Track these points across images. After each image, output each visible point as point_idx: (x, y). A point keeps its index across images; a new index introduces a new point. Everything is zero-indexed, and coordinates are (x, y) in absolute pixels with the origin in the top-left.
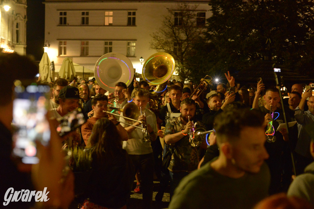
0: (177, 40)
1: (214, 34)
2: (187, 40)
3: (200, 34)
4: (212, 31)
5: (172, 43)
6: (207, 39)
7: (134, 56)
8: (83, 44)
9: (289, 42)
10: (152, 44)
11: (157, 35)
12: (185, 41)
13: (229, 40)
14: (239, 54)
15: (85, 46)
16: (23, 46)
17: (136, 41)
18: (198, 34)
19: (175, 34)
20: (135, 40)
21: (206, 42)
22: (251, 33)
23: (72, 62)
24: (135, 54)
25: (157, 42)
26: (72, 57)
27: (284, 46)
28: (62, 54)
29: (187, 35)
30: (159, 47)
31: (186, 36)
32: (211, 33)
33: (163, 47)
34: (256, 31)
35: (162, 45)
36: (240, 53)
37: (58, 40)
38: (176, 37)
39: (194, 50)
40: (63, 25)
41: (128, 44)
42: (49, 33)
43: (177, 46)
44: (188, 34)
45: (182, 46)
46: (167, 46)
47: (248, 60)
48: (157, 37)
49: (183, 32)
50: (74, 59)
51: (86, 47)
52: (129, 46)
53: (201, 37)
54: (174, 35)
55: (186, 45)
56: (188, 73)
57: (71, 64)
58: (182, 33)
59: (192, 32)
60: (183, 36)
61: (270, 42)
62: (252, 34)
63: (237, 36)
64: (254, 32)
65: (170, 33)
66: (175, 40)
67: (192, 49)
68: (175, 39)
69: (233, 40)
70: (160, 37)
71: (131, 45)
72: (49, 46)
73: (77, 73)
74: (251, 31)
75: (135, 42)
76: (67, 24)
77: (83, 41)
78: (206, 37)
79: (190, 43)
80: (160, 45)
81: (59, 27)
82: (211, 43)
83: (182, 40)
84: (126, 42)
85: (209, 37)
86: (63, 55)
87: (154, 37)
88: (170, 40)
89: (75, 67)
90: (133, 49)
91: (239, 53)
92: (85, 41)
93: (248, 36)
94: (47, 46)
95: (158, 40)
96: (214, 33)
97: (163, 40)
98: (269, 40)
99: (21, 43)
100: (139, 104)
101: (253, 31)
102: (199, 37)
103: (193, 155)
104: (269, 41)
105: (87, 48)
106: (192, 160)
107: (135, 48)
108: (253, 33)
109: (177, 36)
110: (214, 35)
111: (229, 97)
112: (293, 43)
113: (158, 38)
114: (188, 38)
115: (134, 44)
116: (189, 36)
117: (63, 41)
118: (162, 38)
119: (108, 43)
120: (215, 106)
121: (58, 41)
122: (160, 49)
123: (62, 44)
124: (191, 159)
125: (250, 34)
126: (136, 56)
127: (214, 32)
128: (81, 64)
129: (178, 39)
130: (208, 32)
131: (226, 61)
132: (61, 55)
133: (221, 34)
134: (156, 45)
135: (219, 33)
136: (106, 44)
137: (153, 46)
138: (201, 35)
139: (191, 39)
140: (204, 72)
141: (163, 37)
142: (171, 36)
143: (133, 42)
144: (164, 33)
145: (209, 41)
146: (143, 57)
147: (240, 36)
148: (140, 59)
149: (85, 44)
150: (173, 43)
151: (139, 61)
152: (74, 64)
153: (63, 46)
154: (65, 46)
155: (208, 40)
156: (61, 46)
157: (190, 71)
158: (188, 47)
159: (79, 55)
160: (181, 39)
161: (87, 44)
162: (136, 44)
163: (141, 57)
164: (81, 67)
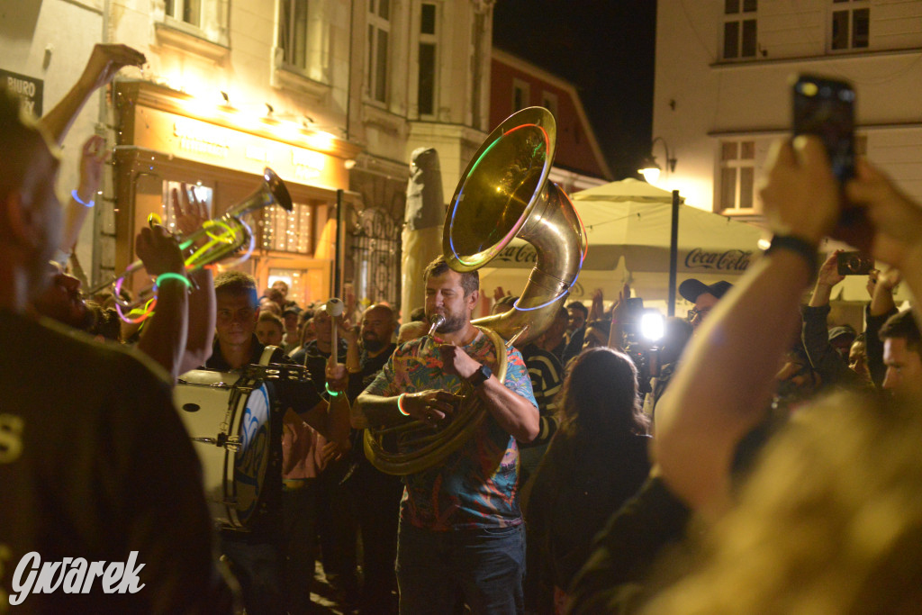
16: (457, 133)
28: (732, 206)
37: (713, 133)
40: (740, 58)
42: (673, 105)
72: (672, 164)
76: (759, 55)
81: (717, 70)
86: (737, 210)
94: (657, 166)
99: (442, 117)
117: (739, 139)
121: (716, 141)
123: (734, 157)
132: (729, 211)
153: (737, 164)
154: (747, 163)
156: (731, 164)
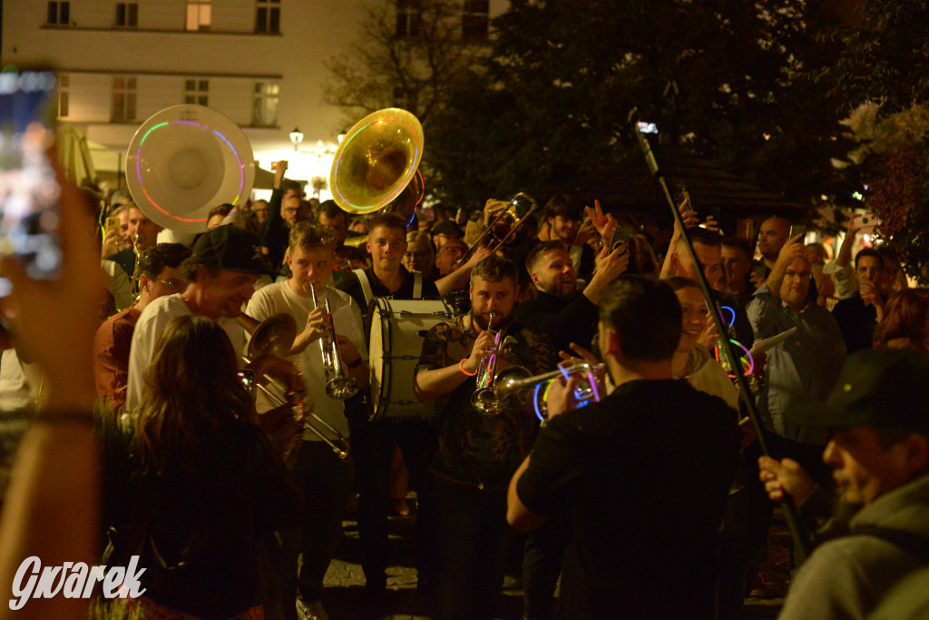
0: (404, 82)
1: (513, 64)
2: (433, 81)
3: (471, 62)
4: (508, 56)
5: (387, 90)
6: (491, 78)
7: (274, 126)
8: (118, 84)
9: (732, 93)
10: (329, 91)
11: (343, 62)
12: (426, 83)
13: (557, 82)
14: (584, 125)
15: (126, 91)
17: (278, 80)
18: (465, 63)
19: (397, 61)
20: (276, 77)
21: (490, 87)
22: (620, 64)
23: (84, 139)
24: (275, 121)
25: (344, 83)
26: (85, 124)
27: (715, 105)
29: (434, 67)
30: (349, 100)
31: (430, 70)
32: (503, 61)
33: (360, 100)
34: (638, 60)
35: (358, 93)
36: (589, 122)
38: (399, 71)
39: (452, 109)
40: (58, 25)
41: (258, 88)
43: (401, 96)
44: (435, 62)
45: (416, 99)
46: (374, 97)
47: (612, 143)
48: (344, 68)
49: (421, 57)
50: (92, 131)
51: (129, 95)
52: (257, 95)
53: (473, 72)
54: (393, 64)
55: (431, 96)
56: (434, 180)
57: (83, 144)
58: (417, 58)
59: (448, 58)
60: (421, 69)
61: (677, 91)
62: (623, 66)
63: (581, 71)
64: (631, 61)
65: (381, 58)
66: (396, 80)
67: (448, 107)
68: (397, 76)
69: (568, 84)
70: (352, 71)
71: (263, 91)
73: (100, 173)
74: (620, 58)
75: (277, 84)
76: (71, 25)
77: (119, 76)
78: (490, 73)
79: (441, 90)
80: (353, 95)
81: (45, 31)
82: (503, 91)
83: (417, 81)
84: (249, 82)
85: (498, 72)
87: (335, 70)
88: (382, 79)
89: (93, 155)
90: (271, 104)
91: (584, 121)
92: (126, 78)
93: (613, 73)
95: (347, 80)
96: (514, 60)
97: (361, 79)
98: (672, 87)
100: (307, 273)
101: (628, 57)
102: (468, 71)
103: (502, 438)
104: (672, 89)
105: (132, 98)
106: (499, 452)
107: (276, 100)
108: (626, 65)
109: (404, 69)
110: (514, 68)
111: (612, 259)
112: (743, 96)
113: (348, 72)
114: (436, 74)
115: (275, 90)
116: (439, 68)
118: (357, 74)
119: (197, 86)
120: (555, 279)
122: (352, 105)
124: (496, 449)
125: (619, 67)
126: (279, 123)
127: (511, 57)
128: (111, 147)
129: (407, 78)
130: (493, 56)
131: (547, 146)
133: (534, 65)
134: (341, 95)
135: (528, 60)
136: (190, 86)
137: (333, 98)
138: (475, 68)
139: (443, 77)
140: (480, 176)
141: (362, 71)
142: (386, 68)
143: (272, 84)
144: (364, 57)
145: (499, 86)
146: (300, 128)
147: (589, 72)
148: (293, 135)
149: (126, 85)
150: (392, 88)
151: (288, 139)
152: (91, 144)
154: (64, 90)
155: (495, 81)
157: (438, 174)
158: (434, 102)
159: (106, 116)
160: (415, 76)
161: (132, 84)
162: (280, 91)
163: (294, 129)
164: (114, 155)
